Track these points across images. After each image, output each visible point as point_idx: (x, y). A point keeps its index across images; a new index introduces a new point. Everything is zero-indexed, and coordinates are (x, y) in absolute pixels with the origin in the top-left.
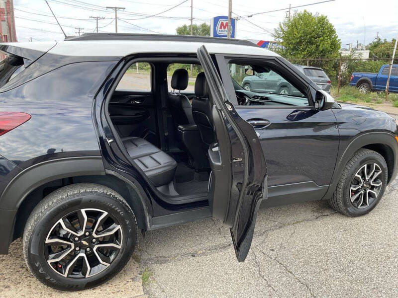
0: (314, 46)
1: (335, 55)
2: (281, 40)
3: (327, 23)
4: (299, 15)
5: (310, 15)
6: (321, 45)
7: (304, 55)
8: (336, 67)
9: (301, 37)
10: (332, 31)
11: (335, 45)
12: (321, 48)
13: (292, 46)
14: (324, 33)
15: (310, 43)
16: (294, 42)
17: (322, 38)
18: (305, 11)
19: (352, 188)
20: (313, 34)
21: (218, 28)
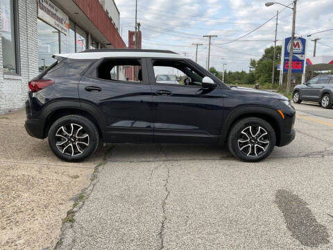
19: (239, 141)
21: (289, 47)
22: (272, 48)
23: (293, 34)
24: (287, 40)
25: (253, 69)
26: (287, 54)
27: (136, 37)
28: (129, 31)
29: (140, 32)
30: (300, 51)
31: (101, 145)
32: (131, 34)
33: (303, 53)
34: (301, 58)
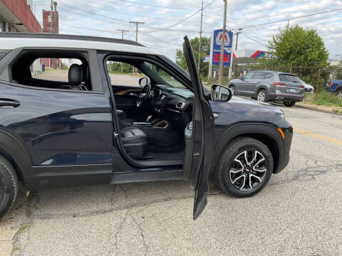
0: (303, 57)
1: (323, 65)
2: (274, 51)
3: (316, 36)
4: (291, 29)
5: (301, 29)
6: (310, 55)
7: (294, 64)
8: (325, 75)
9: (291, 48)
10: (320, 44)
11: (323, 56)
12: (309, 58)
13: (283, 57)
14: (313, 45)
15: (300, 53)
16: (285, 52)
17: (311, 49)
18: (297, 26)
19: (231, 171)
20: (303, 45)
21: (217, 39)
22: (197, 39)
23: (225, 26)
24: (216, 33)
25: (179, 60)
26: (216, 46)
27: (52, 18)
28: (43, 11)
29: (57, 12)
30: (227, 44)
31: (21, 193)
32: (46, 14)
33: (230, 46)
34: (228, 52)
